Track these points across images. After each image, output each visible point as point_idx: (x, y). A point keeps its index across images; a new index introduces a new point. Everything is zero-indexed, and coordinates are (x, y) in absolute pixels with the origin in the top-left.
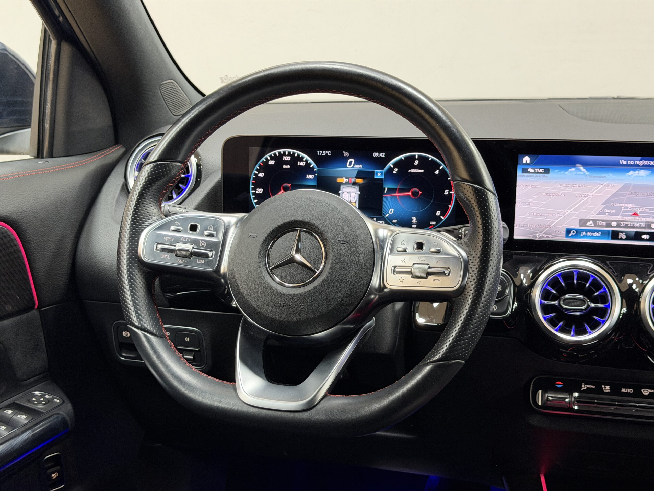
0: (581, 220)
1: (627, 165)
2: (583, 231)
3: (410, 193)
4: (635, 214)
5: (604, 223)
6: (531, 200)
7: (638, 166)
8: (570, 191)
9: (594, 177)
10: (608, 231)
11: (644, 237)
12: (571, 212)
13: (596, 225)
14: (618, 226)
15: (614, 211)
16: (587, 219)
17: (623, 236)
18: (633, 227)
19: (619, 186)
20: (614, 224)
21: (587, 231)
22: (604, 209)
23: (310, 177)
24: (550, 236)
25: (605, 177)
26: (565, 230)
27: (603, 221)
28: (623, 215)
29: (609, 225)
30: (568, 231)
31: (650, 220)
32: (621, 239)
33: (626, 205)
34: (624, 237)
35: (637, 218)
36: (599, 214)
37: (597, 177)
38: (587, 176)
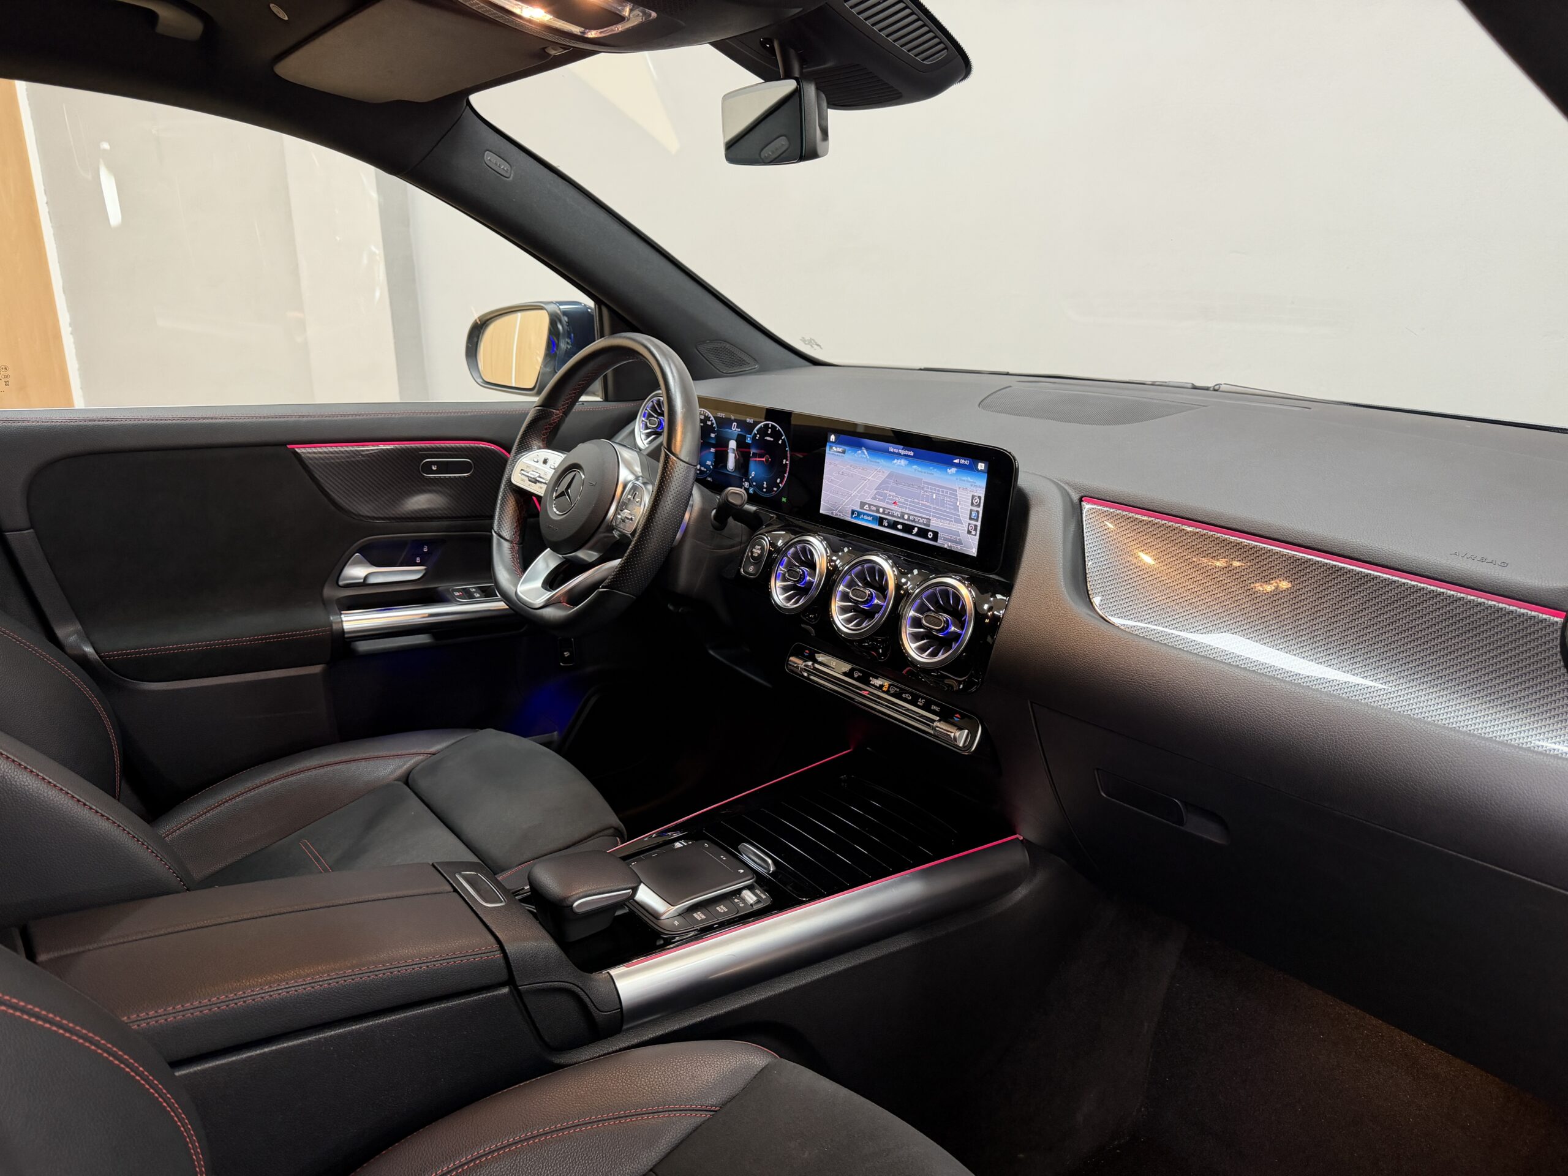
0: (861, 503)
1: (894, 453)
3: (764, 459)
4: (897, 503)
5: (875, 509)
6: (833, 478)
7: (900, 454)
10: (877, 516)
11: (900, 527)
12: (857, 493)
13: (870, 510)
14: (883, 513)
15: (882, 498)
16: (864, 502)
17: (885, 523)
18: (893, 516)
19: (887, 473)
20: (881, 510)
21: (864, 514)
22: (875, 494)
23: (713, 435)
24: (841, 514)
25: (878, 463)
26: (850, 511)
27: (875, 506)
28: (888, 503)
29: (878, 511)
30: (853, 512)
31: (904, 510)
32: (884, 526)
33: (890, 493)
34: (886, 525)
35: (896, 507)
36: (872, 498)
37: (875, 461)
38: (867, 460)
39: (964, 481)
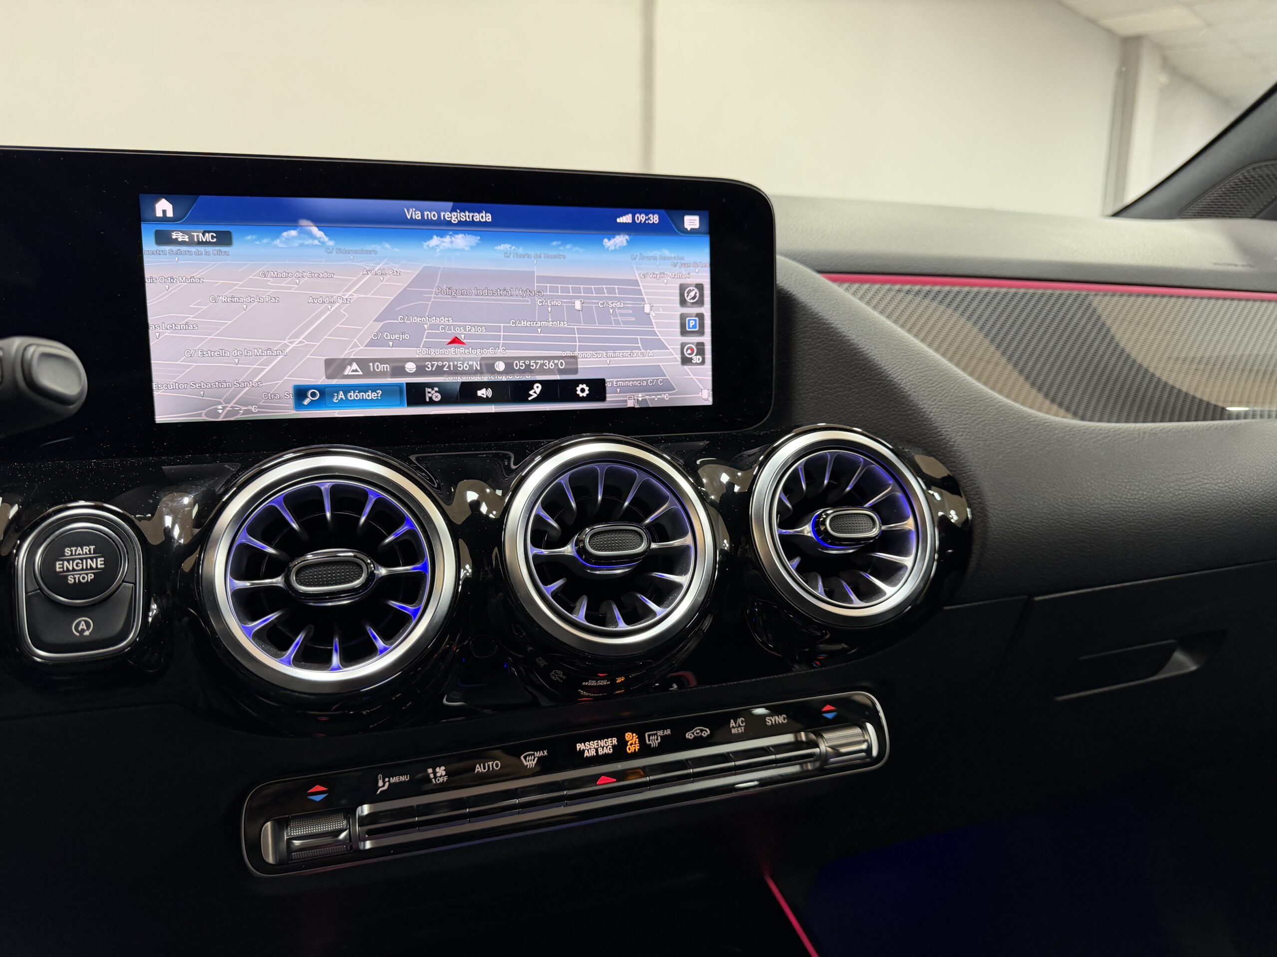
0: (328, 363)
1: (424, 222)
2: (337, 389)
4: (456, 341)
5: (387, 367)
6: (188, 319)
7: (449, 223)
8: (290, 288)
9: (348, 252)
10: (399, 386)
12: (301, 342)
13: (367, 374)
14: (421, 371)
15: (407, 337)
16: (344, 360)
17: (434, 394)
18: (455, 372)
19: (410, 274)
20: (411, 367)
21: (347, 389)
22: (381, 331)
24: (253, 409)
26: (291, 391)
27: (383, 361)
28: (428, 346)
29: (398, 370)
30: (300, 393)
31: (489, 353)
32: (432, 403)
33: (433, 321)
34: (437, 397)
35: (463, 349)
36: (371, 344)
37: (356, 252)
38: (329, 250)
39: (655, 258)
